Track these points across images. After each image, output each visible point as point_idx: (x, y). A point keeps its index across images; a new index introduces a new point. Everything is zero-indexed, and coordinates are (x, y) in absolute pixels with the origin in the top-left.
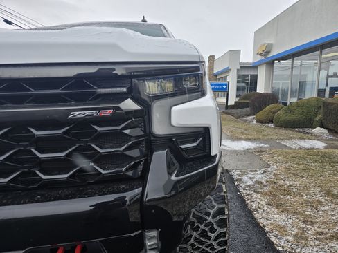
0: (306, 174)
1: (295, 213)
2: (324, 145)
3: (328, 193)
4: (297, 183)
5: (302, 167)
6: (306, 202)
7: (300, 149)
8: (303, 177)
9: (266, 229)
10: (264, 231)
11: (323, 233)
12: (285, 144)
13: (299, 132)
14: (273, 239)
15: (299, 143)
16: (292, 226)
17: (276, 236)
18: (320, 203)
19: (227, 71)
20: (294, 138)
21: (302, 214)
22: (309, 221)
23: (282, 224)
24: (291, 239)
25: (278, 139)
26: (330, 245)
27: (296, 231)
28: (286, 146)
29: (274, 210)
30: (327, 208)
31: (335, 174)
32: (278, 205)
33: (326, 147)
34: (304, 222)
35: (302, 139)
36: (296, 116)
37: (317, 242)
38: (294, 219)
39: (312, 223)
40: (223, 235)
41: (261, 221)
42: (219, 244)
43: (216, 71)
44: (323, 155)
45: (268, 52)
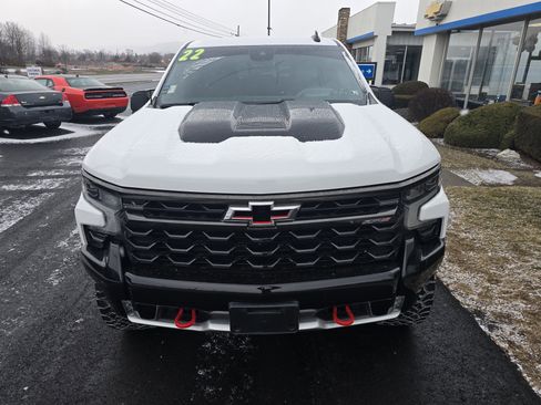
0: (491, 224)
1: (478, 272)
2: (514, 178)
3: (516, 249)
4: (481, 236)
5: (486, 214)
6: (491, 259)
7: (483, 184)
8: (487, 228)
9: (451, 288)
10: (448, 290)
11: (507, 292)
12: (462, 176)
13: (481, 155)
14: (458, 298)
15: (480, 174)
16: (477, 285)
17: (461, 295)
18: (506, 260)
19: (371, 38)
20: (474, 167)
21: (486, 273)
22: (493, 280)
23: (466, 282)
24: (476, 297)
25: (453, 167)
26: (514, 303)
27: (481, 290)
28: (463, 179)
29: (456, 267)
30: (513, 266)
31: (524, 225)
32: (461, 263)
33: (515, 183)
34: (489, 281)
35: (485, 168)
36: (479, 131)
37: (501, 301)
38: (479, 278)
39: (497, 282)
40: (431, 296)
41: (444, 279)
42: (426, 304)
43: (351, 36)
44: (513, 197)
45: (444, 16)
